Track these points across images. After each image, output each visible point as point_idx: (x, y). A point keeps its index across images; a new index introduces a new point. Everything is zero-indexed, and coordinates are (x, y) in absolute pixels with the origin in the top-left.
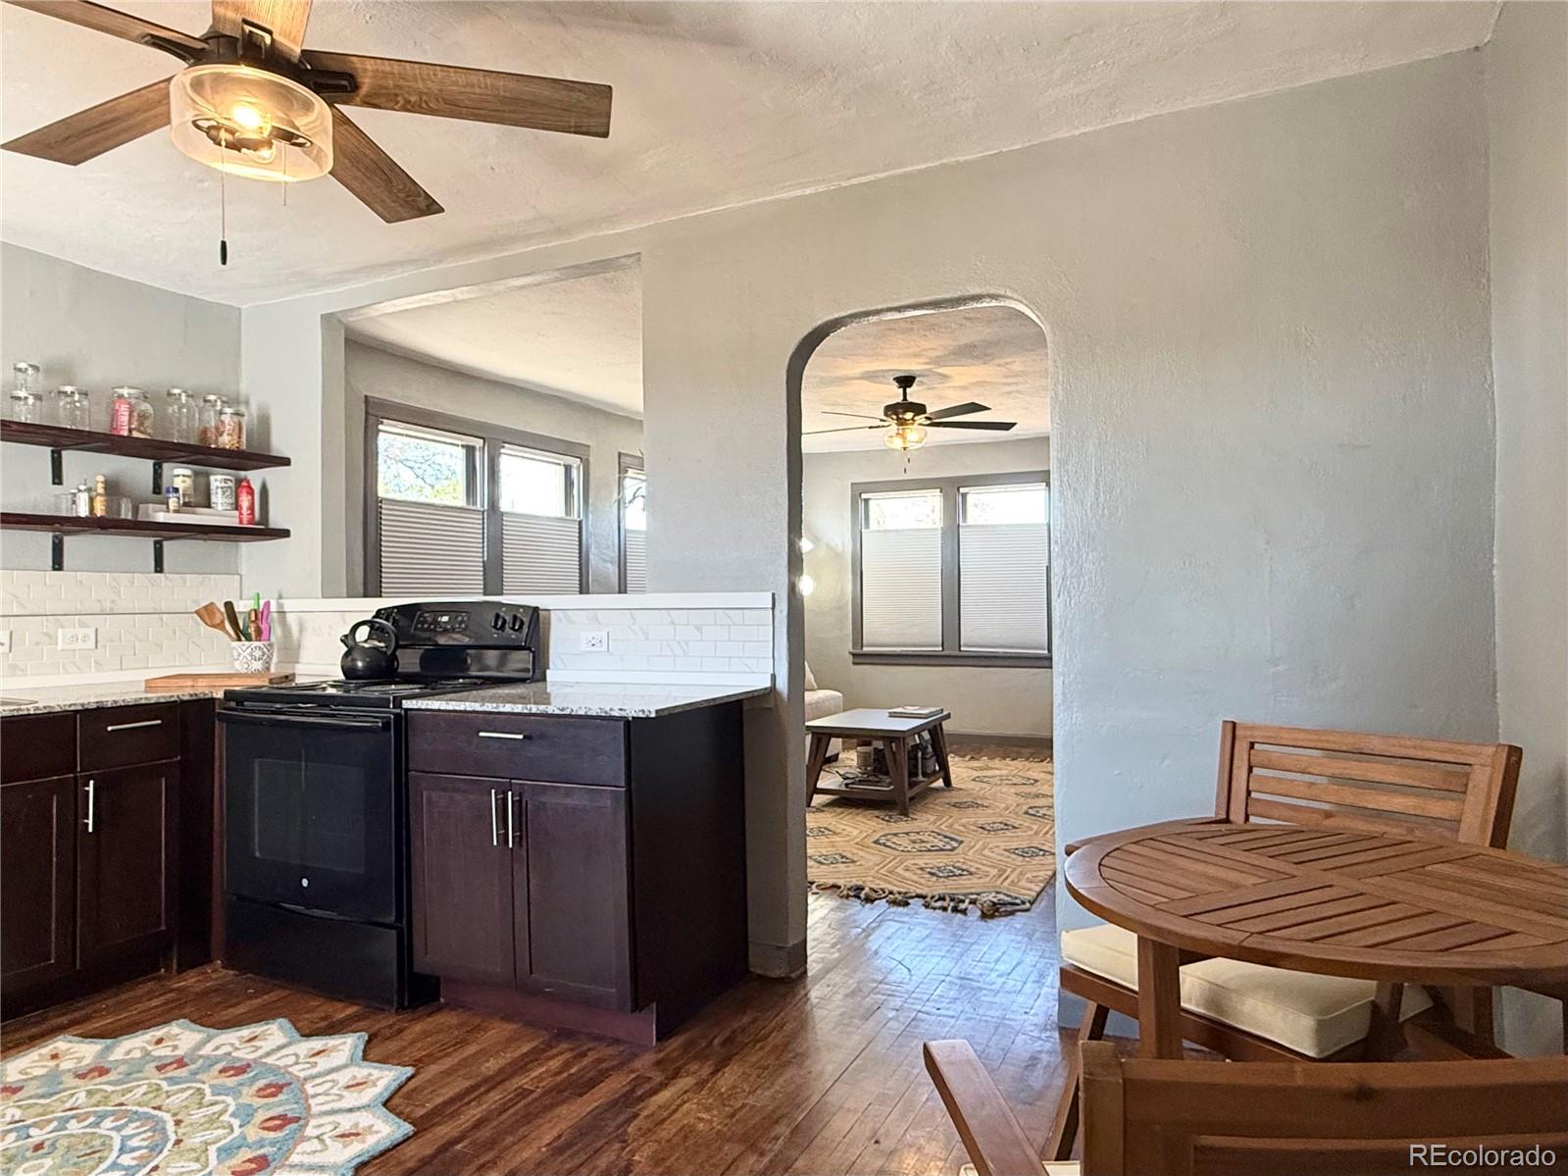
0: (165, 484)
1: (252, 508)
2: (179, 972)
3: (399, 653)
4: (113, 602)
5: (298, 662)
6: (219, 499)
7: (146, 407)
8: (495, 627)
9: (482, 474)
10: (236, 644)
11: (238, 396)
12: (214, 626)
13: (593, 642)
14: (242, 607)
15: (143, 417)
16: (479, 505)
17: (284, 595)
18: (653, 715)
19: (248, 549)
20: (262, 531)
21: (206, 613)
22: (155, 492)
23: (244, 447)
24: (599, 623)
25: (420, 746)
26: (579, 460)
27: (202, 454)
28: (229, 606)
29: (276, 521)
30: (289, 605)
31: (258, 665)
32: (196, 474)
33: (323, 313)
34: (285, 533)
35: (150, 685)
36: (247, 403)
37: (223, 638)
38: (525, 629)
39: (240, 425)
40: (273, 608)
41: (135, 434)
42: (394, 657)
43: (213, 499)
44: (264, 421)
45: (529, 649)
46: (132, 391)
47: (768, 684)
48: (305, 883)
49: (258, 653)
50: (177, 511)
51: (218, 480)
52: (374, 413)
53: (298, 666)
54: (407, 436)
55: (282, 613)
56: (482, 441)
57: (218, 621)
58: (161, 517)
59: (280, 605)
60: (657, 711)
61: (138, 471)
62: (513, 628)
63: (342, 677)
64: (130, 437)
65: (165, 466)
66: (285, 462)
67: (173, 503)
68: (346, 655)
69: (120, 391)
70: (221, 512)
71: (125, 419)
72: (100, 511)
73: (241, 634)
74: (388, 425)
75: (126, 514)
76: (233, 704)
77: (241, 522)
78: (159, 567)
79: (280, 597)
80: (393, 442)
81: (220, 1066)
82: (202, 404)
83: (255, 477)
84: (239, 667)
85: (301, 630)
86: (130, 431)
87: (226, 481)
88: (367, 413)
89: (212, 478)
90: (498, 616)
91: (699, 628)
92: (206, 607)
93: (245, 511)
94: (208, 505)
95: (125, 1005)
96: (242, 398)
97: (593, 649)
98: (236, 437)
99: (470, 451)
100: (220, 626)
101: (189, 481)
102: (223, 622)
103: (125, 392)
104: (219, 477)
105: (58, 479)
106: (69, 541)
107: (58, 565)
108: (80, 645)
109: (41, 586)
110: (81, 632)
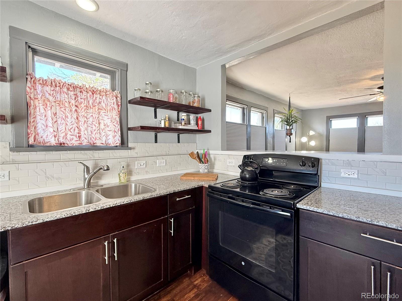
0: (180, 119)
2: (194, 274)
4: (169, 151)
5: (214, 169)
7: (177, 95)
8: (301, 165)
9: (246, 115)
10: (200, 164)
11: (196, 93)
12: (194, 159)
13: (349, 174)
15: (176, 98)
16: (245, 123)
17: (209, 149)
19: (199, 137)
20: (202, 131)
21: (192, 155)
22: (178, 121)
23: (200, 107)
24: (352, 166)
26: (266, 111)
27: (189, 109)
28: (197, 153)
29: (206, 128)
30: (211, 152)
32: (187, 115)
34: (210, 131)
35: (182, 178)
36: (198, 95)
37: (196, 162)
38: (317, 167)
39: (199, 100)
43: (191, 122)
44: (203, 99)
46: (173, 91)
48: (243, 263)
49: (206, 167)
50: (184, 126)
51: (192, 117)
55: (209, 155)
56: (247, 106)
58: (181, 127)
59: (208, 152)
61: (174, 114)
62: (311, 167)
65: (180, 113)
66: (210, 111)
67: (183, 123)
68: (242, 172)
69: (170, 91)
70: (193, 126)
71: (172, 99)
72: (167, 126)
73: (201, 161)
75: (173, 126)
76: (210, 190)
77: (199, 128)
78: (179, 142)
82: (188, 95)
83: (201, 116)
84: (201, 171)
85: (215, 159)
87: (194, 117)
89: (191, 116)
90: (302, 161)
92: (191, 153)
93: (200, 125)
94: (190, 124)
98: (198, 104)
99: (243, 109)
101: (186, 117)
102: (196, 157)
103: (171, 91)
104: (192, 116)
105: (156, 117)
106: (159, 135)
107: (156, 141)
108: (162, 164)
109: (152, 147)
110: (162, 161)
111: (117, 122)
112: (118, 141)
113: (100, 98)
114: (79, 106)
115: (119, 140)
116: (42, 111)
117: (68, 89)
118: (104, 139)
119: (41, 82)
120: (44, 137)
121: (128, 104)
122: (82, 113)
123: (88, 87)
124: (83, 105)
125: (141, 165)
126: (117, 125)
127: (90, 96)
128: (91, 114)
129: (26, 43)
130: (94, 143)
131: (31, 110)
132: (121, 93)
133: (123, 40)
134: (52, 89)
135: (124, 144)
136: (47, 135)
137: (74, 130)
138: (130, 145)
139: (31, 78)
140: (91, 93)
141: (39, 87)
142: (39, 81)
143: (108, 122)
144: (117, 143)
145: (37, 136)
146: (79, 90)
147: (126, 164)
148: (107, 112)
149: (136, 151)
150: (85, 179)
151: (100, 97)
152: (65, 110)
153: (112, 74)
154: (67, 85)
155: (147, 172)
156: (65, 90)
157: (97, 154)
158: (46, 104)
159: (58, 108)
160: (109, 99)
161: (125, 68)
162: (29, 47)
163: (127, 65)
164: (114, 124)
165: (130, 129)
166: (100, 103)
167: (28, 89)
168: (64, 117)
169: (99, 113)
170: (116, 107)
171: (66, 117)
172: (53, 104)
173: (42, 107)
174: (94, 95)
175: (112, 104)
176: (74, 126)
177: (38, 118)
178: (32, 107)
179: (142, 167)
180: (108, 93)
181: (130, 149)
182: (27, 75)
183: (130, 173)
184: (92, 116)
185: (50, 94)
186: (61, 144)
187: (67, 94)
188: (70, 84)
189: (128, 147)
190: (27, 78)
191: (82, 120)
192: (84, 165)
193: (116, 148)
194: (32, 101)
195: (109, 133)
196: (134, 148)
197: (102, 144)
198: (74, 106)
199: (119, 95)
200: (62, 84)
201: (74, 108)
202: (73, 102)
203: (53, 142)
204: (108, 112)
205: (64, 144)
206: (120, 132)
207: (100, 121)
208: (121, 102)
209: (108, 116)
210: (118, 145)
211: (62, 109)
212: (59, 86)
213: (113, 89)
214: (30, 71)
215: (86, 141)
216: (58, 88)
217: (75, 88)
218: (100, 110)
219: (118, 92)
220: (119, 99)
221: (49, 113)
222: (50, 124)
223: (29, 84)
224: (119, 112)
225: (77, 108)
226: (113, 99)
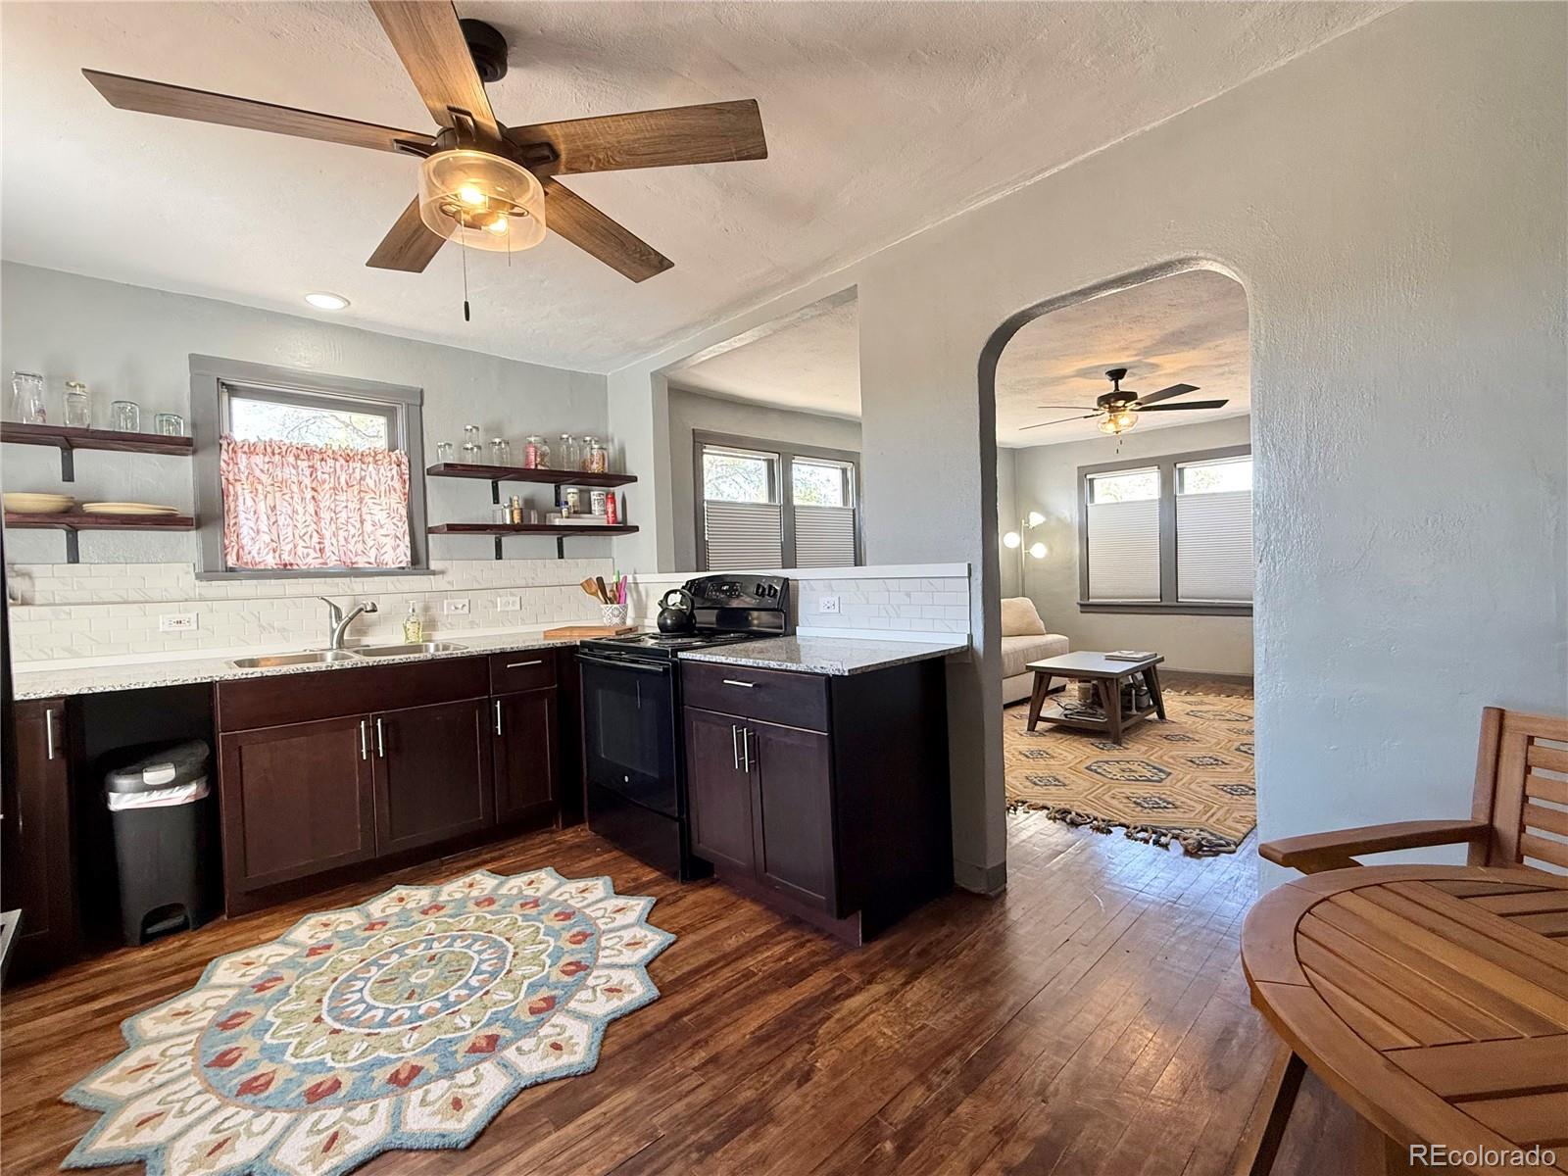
0: (563, 499)
1: (614, 512)
2: (564, 828)
3: (695, 611)
4: (533, 579)
5: (646, 618)
6: (596, 507)
7: (546, 448)
8: (757, 593)
9: (779, 481)
10: (603, 606)
11: (607, 437)
12: (591, 594)
13: (829, 605)
14: (610, 580)
15: (543, 455)
16: (777, 502)
17: (638, 571)
18: (846, 674)
19: (617, 540)
20: (624, 528)
21: (586, 585)
22: (556, 505)
23: (606, 471)
24: (833, 591)
25: (690, 687)
26: (852, 464)
27: (584, 479)
28: (600, 580)
29: (631, 522)
30: (640, 578)
31: (616, 620)
32: (581, 491)
33: (652, 371)
34: (635, 529)
35: (547, 635)
36: (613, 440)
37: (596, 601)
38: (779, 594)
39: (603, 455)
40: (630, 579)
41: (539, 467)
42: (692, 616)
43: (593, 508)
44: (622, 451)
45: (781, 610)
46: (537, 438)
47: (965, 642)
48: (627, 779)
49: (616, 613)
50: (568, 517)
51: (596, 494)
52: (700, 440)
53: (646, 620)
54: (724, 455)
55: (636, 584)
56: (779, 455)
57: (593, 590)
58: (557, 522)
59: (635, 579)
60: (849, 671)
61: (546, 491)
62: (769, 595)
63: (658, 631)
64: (536, 469)
65: (562, 487)
66: (634, 479)
67: (565, 511)
68: (661, 614)
69: (529, 439)
70: (597, 517)
71: (533, 457)
72: (517, 520)
73: (607, 600)
74: (709, 449)
75: (534, 520)
76: (587, 650)
77: (608, 522)
78: (561, 556)
79: (635, 573)
80: (714, 461)
81: (556, 911)
82: (582, 443)
83: (618, 491)
84: (606, 622)
85: (647, 595)
86: (536, 465)
87: (600, 495)
88: (694, 442)
89: (592, 493)
90: (759, 586)
91: (908, 595)
92: (586, 581)
93: (610, 515)
94: (590, 513)
95: (524, 851)
96: (610, 438)
97: (828, 611)
98: (601, 464)
99: (770, 463)
100: (595, 594)
101: (576, 496)
102: (596, 591)
103: (532, 439)
104: (596, 493)
105: (496, 500)
106: (504, 540)
107: (499, 556)
108: (510, 608)
109: (489, 570)
110: (511, 599)
111: (401, 516)
112: (404, 556)
113: (362, 469)
114: (319, 489)
115: (405, 554)
116: (249, 502)
117: (297, 457)
118: (373, 553)
119: (246, 448)
120: (254, 553)
121: (427, 477)
122: (325, 502)
123: (335, 448)
124: (327, 486)
125: (456, 608)
126: (400, 524)
127: (342, 466)
128: (344, 504)
129: (218, 379)
130: (352, 563)
131: (230, 502)
132: (408, 454)
133: (411, 341)
134: (267, 459)
135: (418, 562)
136: (260, 549)
137: (311, 537)
138: (434, 565)
139: (229, 444)
140: (342, 461)
141: (242, 460)
142: (242, 447)
143: (381, 516)
144: (401, 562)
145: (241, 550)
146: (317, 457)
147: (421, 605)
148: (378, 497)
149: (448, 577)
150: (333, 631)
151: (363, 466)
152: (292, 498)
153: (389, 413)
154: (294, 451)
155: (472, 624)
156: (291, 459)
157: (359, 585)
158: (256, 489)
159: (278, 495)
160: (382, 470)
161: (416, 400)
162: (223, 384)
163: (422, 391)
164: (394, 520)
165: (431, 531)
166: (362, 479)
167: (223, 464)
168: (290, 512)
169: (361, 500)
170: (398, 485)
171: (295, 512)
172: (269, 489)
173: (248, 497)
174: (351, 463)
175: (389, 479)
176: (310, 529)
177: (242, 516)
178: (231, 498)
179: (460, 611)
180: (380, 457)
181: (434, 573)
182: (221, 437)
183: (430, 625)
184: (346, 507)
185: (262, 471)
186: (285, 565)
187: (296, 467)
188: (300, 446)
189: (428, 568)
190: (221, 445)
191: (326, 515)
192: (330, 604)
193: (401, 571)
194: (231, 487)
195: (385, 540)
196: (442, 573)
197: (370, 563)
198: (309, 489)
199: (405, 460)
200: (284, 449)
201: (309, 494)
202: (307, 481)
203: (271, 561)
204: (380, 496)
205: (291, 565)
206: (407, 538)
207: (364, 517)
208: (410, 474)
209: (380, 505)
210: (403, 565)
211: (287, 497)
212: (279, 454)
213: (392, 448)
214: (226, 432)
215: (334, 558)
216: (277, 456)
217: (310, 453)
218: (362, 494)
219: (403, 452)
220: (405, 468)
221: (262, 507)
222: (264, 527)
223: (224, 456)
224: (405, 494)
225: (315, 494)
226: (391, 470)
